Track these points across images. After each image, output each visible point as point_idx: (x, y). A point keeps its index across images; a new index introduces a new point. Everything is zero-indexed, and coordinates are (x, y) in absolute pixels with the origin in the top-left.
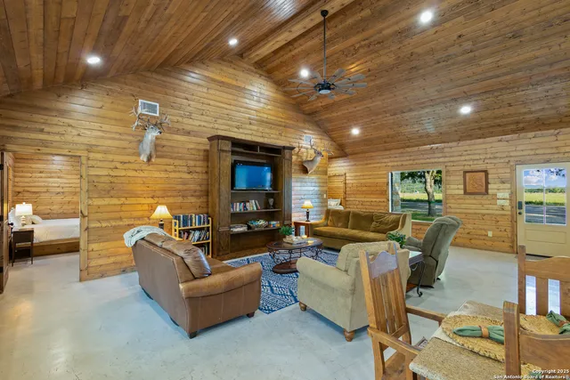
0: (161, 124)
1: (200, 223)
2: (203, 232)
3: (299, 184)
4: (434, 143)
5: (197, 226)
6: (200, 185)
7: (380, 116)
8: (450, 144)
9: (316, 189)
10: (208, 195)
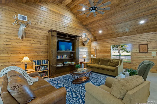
0: (27, 24)
1: (44, 63)
2: (46, 67)
3: (82, 49)
4: (127, 35)
5: (43, 65)
6: (45, 49)
7: (110, 26)
8: (133, 36)
9: (87, 51)
10: (48, 53)
